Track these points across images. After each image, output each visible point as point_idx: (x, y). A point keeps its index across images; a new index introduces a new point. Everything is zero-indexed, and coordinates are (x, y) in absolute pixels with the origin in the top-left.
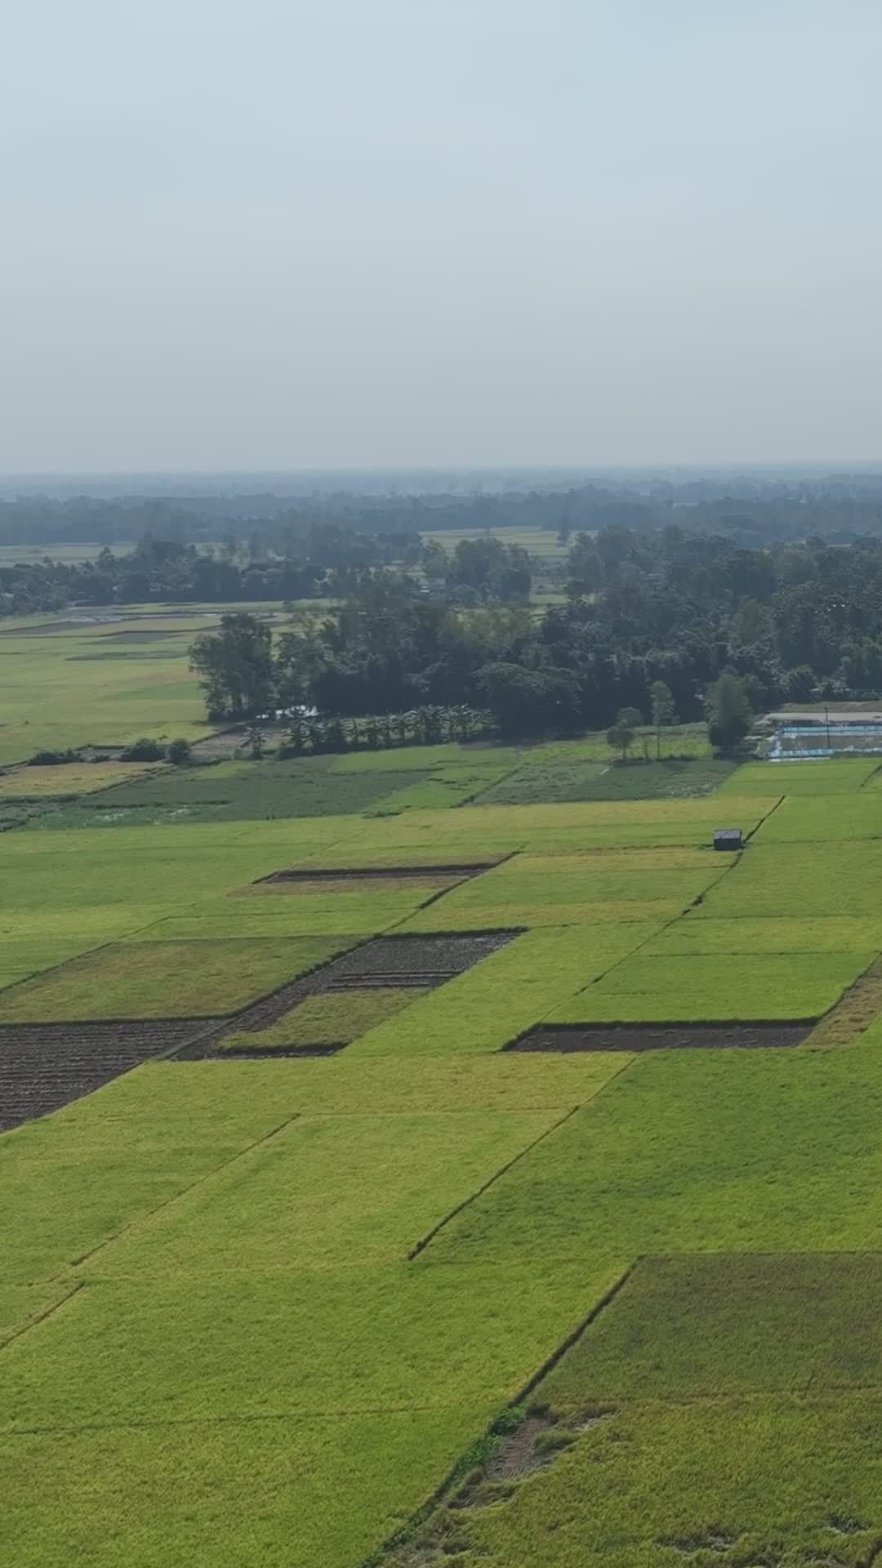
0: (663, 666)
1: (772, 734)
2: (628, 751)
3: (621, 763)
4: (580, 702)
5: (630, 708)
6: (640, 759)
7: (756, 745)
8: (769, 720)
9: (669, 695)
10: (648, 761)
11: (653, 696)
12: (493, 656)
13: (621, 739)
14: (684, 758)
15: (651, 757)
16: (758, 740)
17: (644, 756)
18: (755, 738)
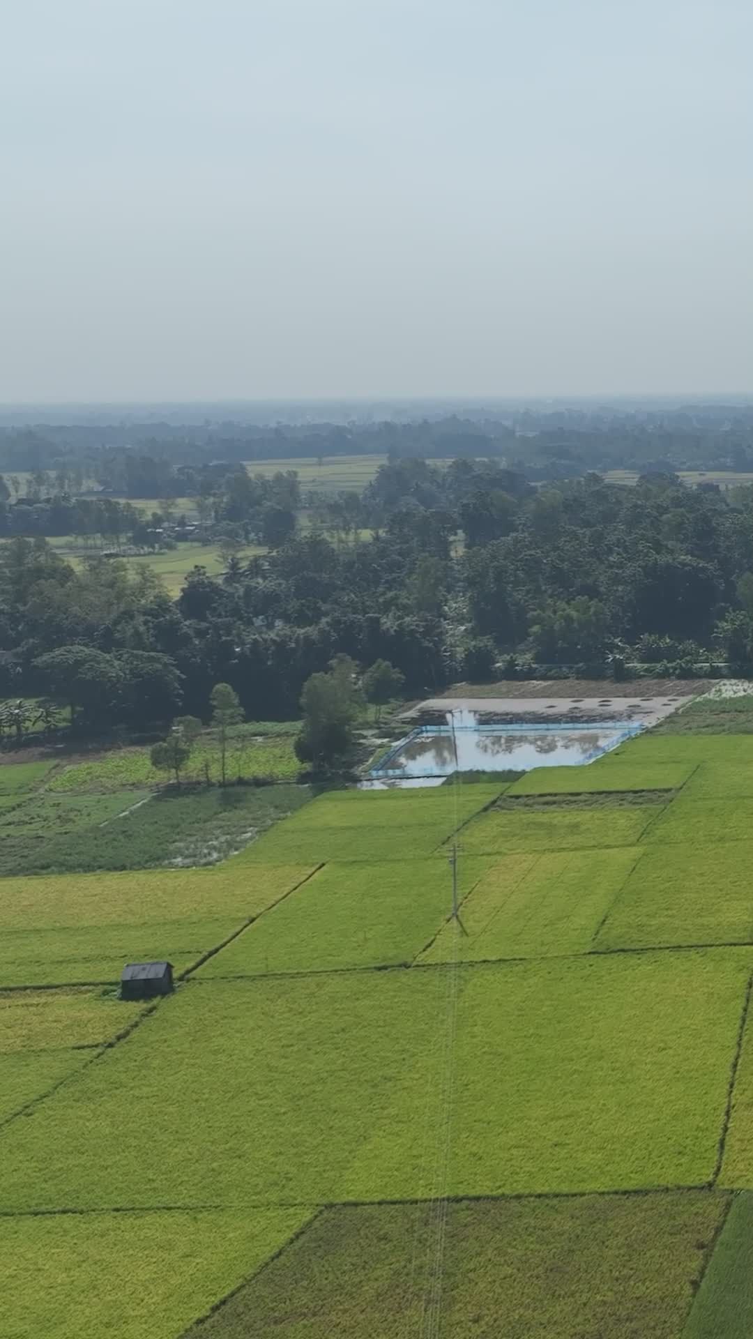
0: (293, 645)
1: (405, 735)
2: (181, 774)
3: (173, 791)
4: (181, 692)
5: (190, 717)
6: (199, 783)
7: (371, 753)
8: (420, 710)
9: (236, 701)
10: (210, 784)
11: (215, 703)
12: (87, 633)
13: (176, 758)
14: (258, 783)
15: (214, 780)
16: (381, 746)
17: (203, 779)
18: (379, 741)
